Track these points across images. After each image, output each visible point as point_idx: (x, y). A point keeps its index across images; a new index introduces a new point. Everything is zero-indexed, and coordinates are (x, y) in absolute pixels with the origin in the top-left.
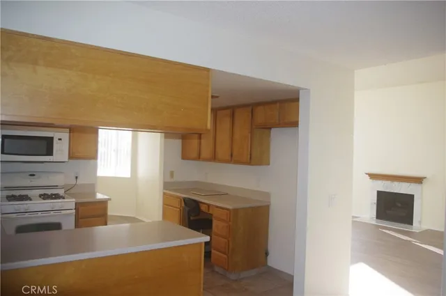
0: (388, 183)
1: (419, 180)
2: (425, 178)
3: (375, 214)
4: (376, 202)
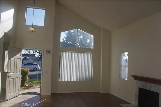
3: (138, 103)
4: (138, 95)
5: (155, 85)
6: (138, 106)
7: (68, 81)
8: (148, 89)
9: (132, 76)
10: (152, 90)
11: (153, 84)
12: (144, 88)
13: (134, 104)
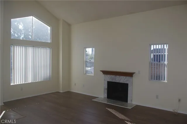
0: (113, 76)
1: (130, 75)
2: (134, 73)
3: (106, 95)
4: (107, 88)
5: (125, 77)
6: (106, 98)
7: (23, 83)
8: (117, 82)
9: (101, 71)
10: (121, 81)
11: (122, 77)
12: (114, 81)
13: (103, 97)
